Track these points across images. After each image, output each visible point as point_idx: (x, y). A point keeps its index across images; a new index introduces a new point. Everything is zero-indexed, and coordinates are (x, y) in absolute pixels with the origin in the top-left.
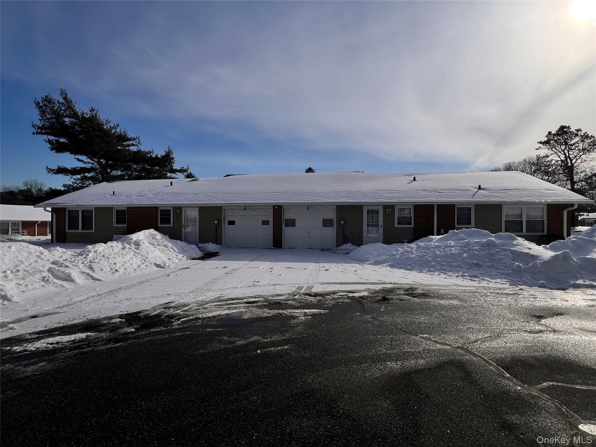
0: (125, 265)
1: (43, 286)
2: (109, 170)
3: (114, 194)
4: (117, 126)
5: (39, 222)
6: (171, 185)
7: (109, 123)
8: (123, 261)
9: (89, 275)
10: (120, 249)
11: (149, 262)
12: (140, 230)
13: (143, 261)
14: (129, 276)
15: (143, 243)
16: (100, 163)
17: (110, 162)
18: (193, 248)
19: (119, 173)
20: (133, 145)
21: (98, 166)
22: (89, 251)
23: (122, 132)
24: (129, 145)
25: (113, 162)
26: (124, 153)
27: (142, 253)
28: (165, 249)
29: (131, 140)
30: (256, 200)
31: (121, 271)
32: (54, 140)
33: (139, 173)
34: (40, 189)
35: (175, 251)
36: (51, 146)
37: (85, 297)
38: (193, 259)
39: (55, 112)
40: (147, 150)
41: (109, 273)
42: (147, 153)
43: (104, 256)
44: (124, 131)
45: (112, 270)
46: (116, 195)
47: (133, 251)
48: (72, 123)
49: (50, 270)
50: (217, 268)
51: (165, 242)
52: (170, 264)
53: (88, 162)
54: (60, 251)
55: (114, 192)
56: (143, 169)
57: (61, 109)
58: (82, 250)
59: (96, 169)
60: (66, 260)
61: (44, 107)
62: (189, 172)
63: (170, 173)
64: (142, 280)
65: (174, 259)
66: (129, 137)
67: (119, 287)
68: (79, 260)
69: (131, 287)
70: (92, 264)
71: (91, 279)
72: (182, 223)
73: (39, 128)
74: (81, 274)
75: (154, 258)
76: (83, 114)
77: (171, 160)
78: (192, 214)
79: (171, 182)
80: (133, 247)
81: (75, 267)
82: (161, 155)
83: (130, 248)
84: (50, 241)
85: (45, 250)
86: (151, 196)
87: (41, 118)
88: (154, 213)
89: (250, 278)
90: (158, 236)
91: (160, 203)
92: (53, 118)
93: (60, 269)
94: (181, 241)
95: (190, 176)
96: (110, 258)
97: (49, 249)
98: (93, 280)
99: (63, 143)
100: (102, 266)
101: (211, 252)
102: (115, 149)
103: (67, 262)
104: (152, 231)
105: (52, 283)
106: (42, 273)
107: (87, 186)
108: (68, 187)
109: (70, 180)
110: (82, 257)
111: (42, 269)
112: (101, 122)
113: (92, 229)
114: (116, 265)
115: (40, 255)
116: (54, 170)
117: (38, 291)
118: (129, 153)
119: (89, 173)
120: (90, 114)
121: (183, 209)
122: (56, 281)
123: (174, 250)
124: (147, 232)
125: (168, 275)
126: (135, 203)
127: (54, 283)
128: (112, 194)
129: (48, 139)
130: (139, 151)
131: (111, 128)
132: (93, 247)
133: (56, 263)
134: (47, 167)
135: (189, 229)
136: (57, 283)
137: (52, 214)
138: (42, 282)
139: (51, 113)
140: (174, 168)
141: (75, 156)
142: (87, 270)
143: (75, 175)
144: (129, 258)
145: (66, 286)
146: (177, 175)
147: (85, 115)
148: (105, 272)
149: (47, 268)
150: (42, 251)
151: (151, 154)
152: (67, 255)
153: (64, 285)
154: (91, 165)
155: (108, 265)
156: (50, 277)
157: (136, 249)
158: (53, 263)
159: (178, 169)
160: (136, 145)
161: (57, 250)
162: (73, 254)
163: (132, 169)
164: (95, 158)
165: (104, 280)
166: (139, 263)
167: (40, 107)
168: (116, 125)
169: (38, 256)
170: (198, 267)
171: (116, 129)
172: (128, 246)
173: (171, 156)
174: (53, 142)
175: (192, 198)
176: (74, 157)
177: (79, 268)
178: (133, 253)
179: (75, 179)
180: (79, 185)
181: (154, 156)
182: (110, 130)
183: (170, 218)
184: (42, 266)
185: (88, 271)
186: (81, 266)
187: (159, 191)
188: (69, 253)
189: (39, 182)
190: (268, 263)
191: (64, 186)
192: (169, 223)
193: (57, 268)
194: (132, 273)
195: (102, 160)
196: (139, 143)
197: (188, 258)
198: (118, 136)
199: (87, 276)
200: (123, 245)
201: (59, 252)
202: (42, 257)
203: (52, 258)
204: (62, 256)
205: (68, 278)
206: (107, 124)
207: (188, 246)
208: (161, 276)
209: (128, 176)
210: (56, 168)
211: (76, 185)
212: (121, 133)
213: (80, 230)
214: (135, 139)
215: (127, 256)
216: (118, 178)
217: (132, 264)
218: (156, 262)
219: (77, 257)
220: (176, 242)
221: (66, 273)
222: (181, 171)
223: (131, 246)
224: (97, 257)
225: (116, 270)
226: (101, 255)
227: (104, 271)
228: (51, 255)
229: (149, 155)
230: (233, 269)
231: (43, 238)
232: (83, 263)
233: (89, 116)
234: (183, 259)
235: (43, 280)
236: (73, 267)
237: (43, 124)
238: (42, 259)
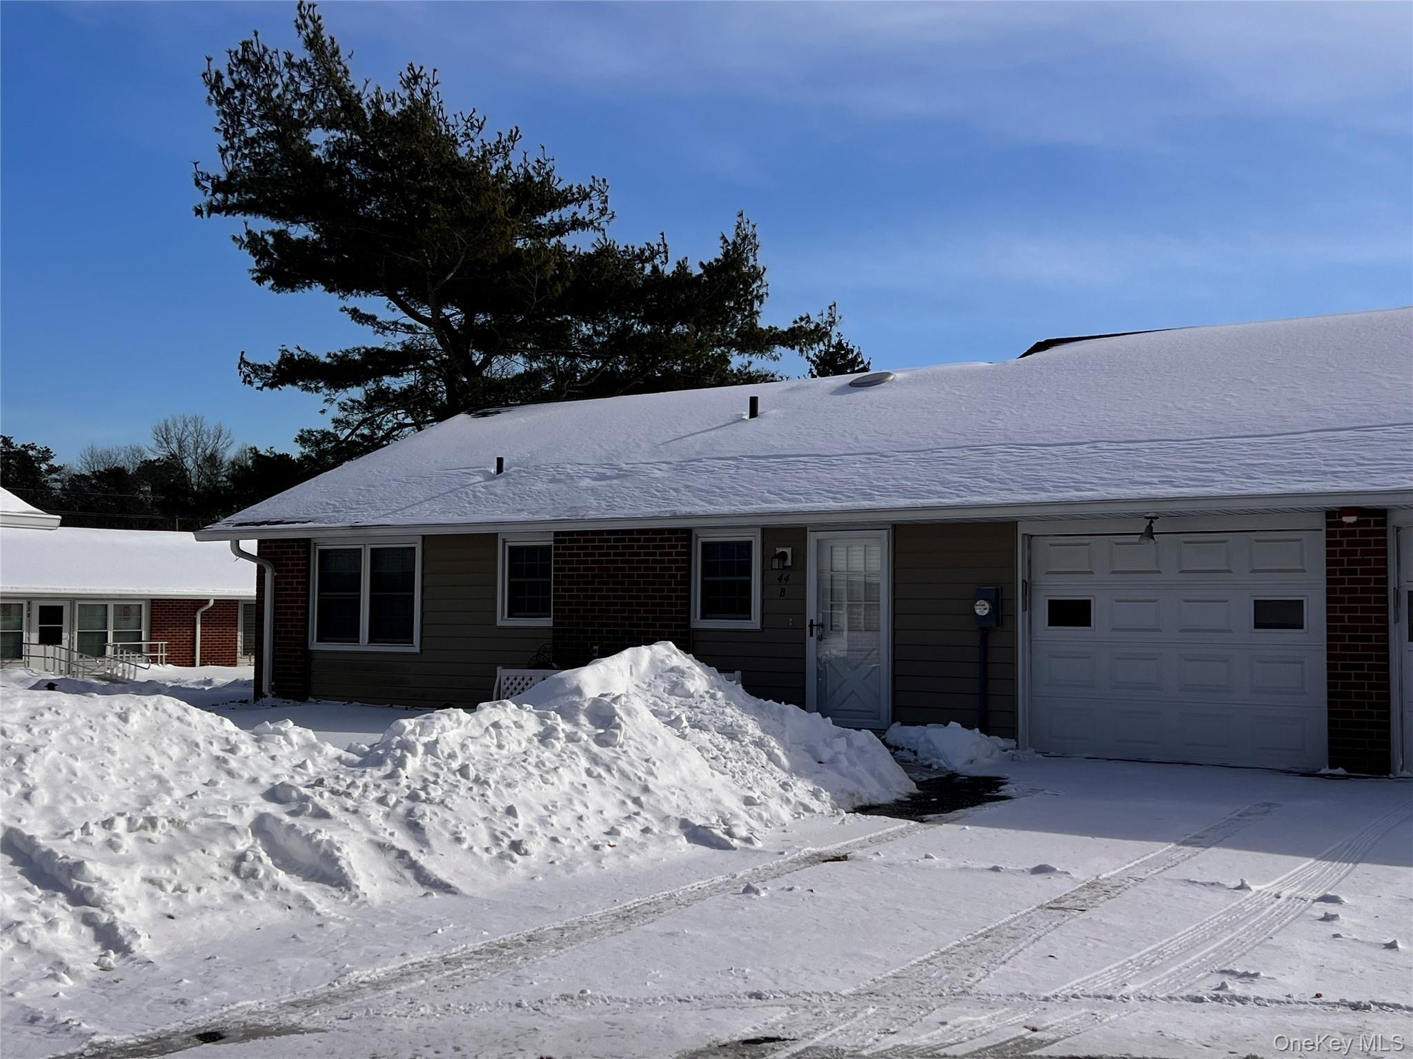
0: (554, 820)
1: (238, 898)
2: (478, 357)
3: (500, 469)
4: (512, 138)
5: (207, 601)
6: (753, 413)
7: (480, 128)
8: (546, 802)
9: (406, 860)
10: (530, 741)
11: (656, 811)
12: (611, 648)
13: (629, 803)
14: (569, 877)
15: (629, 713)
16: (440, 325)
17: (481, 318)
18: (862, 750)
19: (518, 365)
20: (577, 224)
21: (432, 341)
22: (408, 747)
23: (530, 169)
24: (559, 229)
25: (494, 318)
26: (539, 268)
27: (623, 764)
28: (729, 746)
29: (570, 202)
30: (1220, 477)
31: (537, 847)
32: (272, 233)
33: (604, 364)
34: (212, 455)
35: (777, 763)
36: (258, 262)
37: (394, 965)
38: (866, 809)
39: (277, 107)
40: (638, 245)
41: (486, 856)
42: (641, 258)
43: (463, 771)
44: (538, 161)
45: (496, 839)
46: (508, 475)
47: (587, 750)
48: (337, 149)
49: (260, 826)
50: (996, 869)
51: (728, 710)
52: (751, 830)
53: (395, 323)
54: (295, 738)
55: (500, 461)
56: (622, 342)
57: (296, 90)
58: (376, 738)
59: (423, 355)
60: (320, 782)
61: (237, 94)
62: (834, 341)
63: (742, 349)
64: (630, 904)
65: (774, 804)
66: (560, 188)
67: (529, 931)
68: (366, 786)
69: (580, 937)
70: (421, 808)
71: (413, 882)
72: (804, 614)
73: (218, 186)
74: (371, 852)
75: (678, 792)
76: (377, 104)
77: (748, 285)
78: (858, 563)
79: (754, 401)
80: (586, 732)
81: (353, 817)
82: (702, 264)
83: (571, 738)
84: (252, 690)
85: (244, 735)
86: (658, 474)
87: (224, 144)
88: (676, 561)
89: (1193, 945)
90: (693, 677)
91: (700, 507)
92: (268, 136)
93: (298, 822)
94: (802, 705)
95: (840, 362)
96: (491, 782)
97: (258, 728)
98: (422, 884)
99: (303, 242)
100: (458, 818)
101: (958, 775)
102: (502, 250)
103: (321, 795)
104: (666, 652)
105: (267, 885)
106: (232, 836)
107: (388, 436)
108: (317, 443)
109: (323, 412)
110: (378, 773)
111: (232, 820)
112: (447, 127)
113: (408, 639)
114: (515, 816)
115: (227, 756)
116: (267, 369)
117: (221, 918)
118: (561, 265)
119: (396, 373)
120: (403, 101)
121: (812, 538)
122: (281, 876)
123: (772, 757)
124: (645, 654)
125: (748, 889)
126: (592, 514)
127: (275, 887)
128: (493, 470)
129: (249, 233)
130: (605, 252)
131: (487, 154)
132: (422, 725)
133: (281, 794)
134: (242, 359)
135: (837, 646)
136: (287, 891)
137: (258, 566)
138: (232, 877)
139: (262, 117)
140: (763, 323)
141: (342, 297)
142: (396, 834)
143: (344, 387)
144: (566, 788)
145: (319, 908)
146: (776, 359)
147: (386, 106)
148: (471, 848)
149: (249, 815)
150: (233, 738)
151: (657, 262)
152: (320, 760)
153: (313, 900)
154: (406, 337)
155: (481, 815)
156: (260, 859)
157: (601, 741)
158: (272, 794)
159: (784, 326)
160: (592, 222)
161: (285, 735)
162: (345, 755)
163: (575, 343)
164: (424, 301)
165: (465, 889)
166: (613, 813)
167: (224, 98)
168: (505, 136)
169: (218, 758)
170: (894, 858)
171: (507, 155)
172: (563, 726)
173: (751, 262)
174: (265, 241)
175: (857, 479)
176: (342, 303)
177: (367, 826)
178: (584, 763)
179: (343, 407)
180: (358, 432)
181: (669, 270)
182: (483, 159)
183: (747, 587)
184: (234, 807)
185: (402, 840)
186: (376, 815)
187: (698, 448)
188: (331, 750)
189: (210, 425)
190: (1306, 864)
191: (302, 440)
192: (745, 612)
193: (287, 819)
194: (581, 863)
195: (447, 312)
196: (603, 212)
197: (837, 804)
198: (515, 186)
199: (399, 867)
200: (542, 718)
201: (291, 744)
202: (233, 764)
203: (267, 771)
204: (303, 765)
205: (326, 868)
206: (472, 134)
207: (839, 736)
208: (717, 889)
209: (554, 376)
210: (276, 362)
211: (347, 432)
212: (526, 169)
213: (364, 643)
214: (586, 196)
215: (560, 778)
216: (516, 391)
217: (580, 818)
218: (686, 812)
219: (358, 771)
220: (782, 712)
221: (319, 844)
222: (795, 337)
223: (577, 724)
224: (437, 776)
225: (516, 846)
226: (455, 765)
227: (465, 846)
228: (263, 759)
229: (648, 269)
230: (1091, 886)
231: (221, 675)
232: (382, 801)
233: (400, 106)
234: (814, 804)
235: (236, 871)
236: (344, 817)
237: (230, 167)
238: (230, 773)
